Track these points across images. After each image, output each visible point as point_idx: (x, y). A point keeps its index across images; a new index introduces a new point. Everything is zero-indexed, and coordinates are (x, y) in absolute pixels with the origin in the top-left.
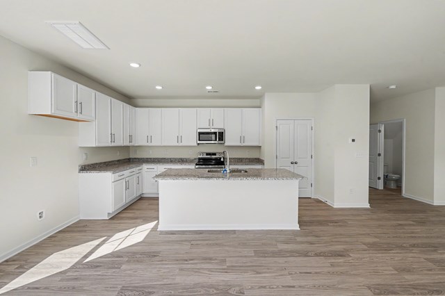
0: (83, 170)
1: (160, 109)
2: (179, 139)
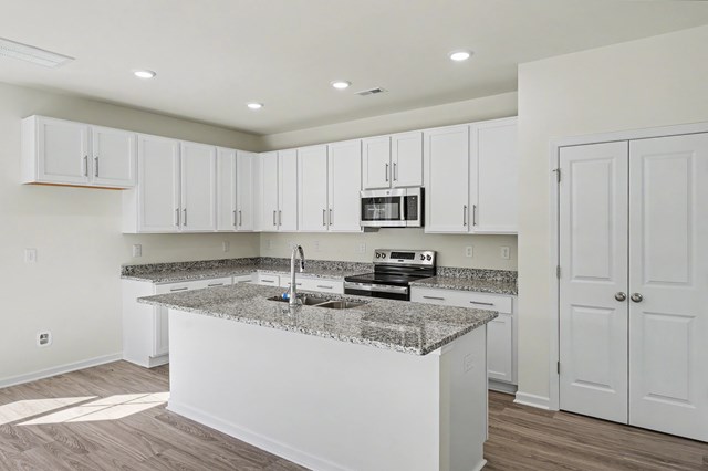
0: (128, 275)
1: (294, 150)
2: (328, 216)
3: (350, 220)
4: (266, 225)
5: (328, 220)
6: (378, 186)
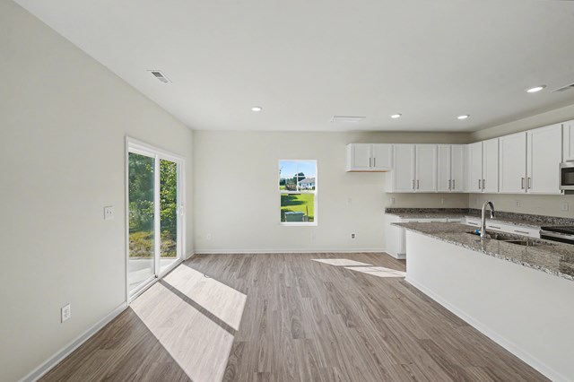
0: (388, 212)
1: (496, 139)
2: (526, 182)
4: (473, 189)
5: (526, 185)
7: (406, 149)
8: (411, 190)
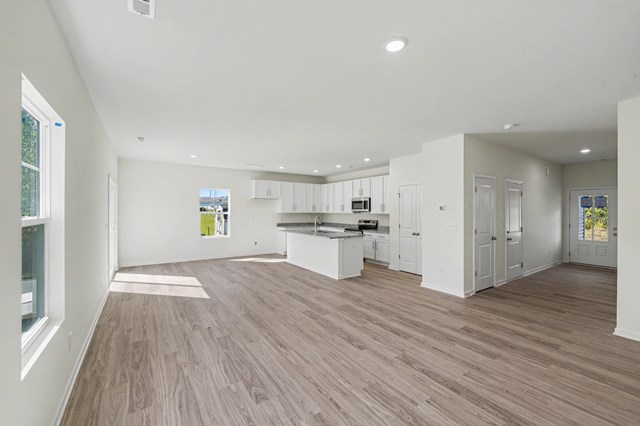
0: (279, 226)
2: (343, 208)
3: (349, 209)
4: (324, 211)
5: (343, 210)
6: (357, 196)
7: (289, 185)
8: (292, 211)
